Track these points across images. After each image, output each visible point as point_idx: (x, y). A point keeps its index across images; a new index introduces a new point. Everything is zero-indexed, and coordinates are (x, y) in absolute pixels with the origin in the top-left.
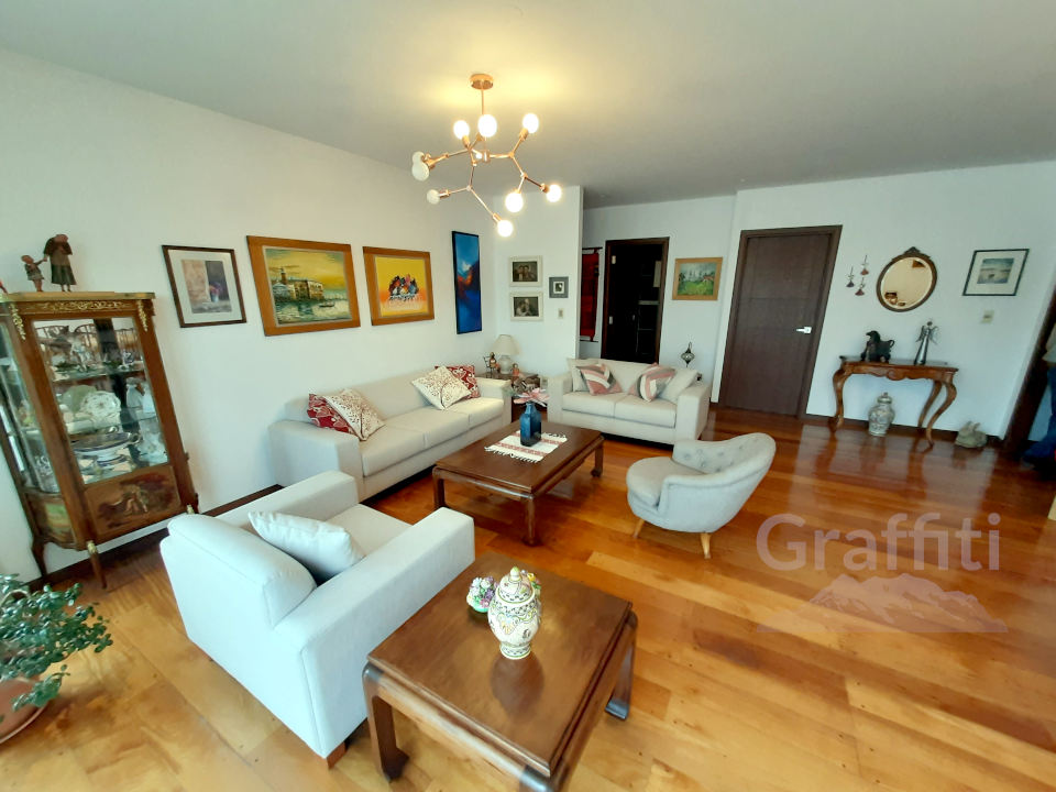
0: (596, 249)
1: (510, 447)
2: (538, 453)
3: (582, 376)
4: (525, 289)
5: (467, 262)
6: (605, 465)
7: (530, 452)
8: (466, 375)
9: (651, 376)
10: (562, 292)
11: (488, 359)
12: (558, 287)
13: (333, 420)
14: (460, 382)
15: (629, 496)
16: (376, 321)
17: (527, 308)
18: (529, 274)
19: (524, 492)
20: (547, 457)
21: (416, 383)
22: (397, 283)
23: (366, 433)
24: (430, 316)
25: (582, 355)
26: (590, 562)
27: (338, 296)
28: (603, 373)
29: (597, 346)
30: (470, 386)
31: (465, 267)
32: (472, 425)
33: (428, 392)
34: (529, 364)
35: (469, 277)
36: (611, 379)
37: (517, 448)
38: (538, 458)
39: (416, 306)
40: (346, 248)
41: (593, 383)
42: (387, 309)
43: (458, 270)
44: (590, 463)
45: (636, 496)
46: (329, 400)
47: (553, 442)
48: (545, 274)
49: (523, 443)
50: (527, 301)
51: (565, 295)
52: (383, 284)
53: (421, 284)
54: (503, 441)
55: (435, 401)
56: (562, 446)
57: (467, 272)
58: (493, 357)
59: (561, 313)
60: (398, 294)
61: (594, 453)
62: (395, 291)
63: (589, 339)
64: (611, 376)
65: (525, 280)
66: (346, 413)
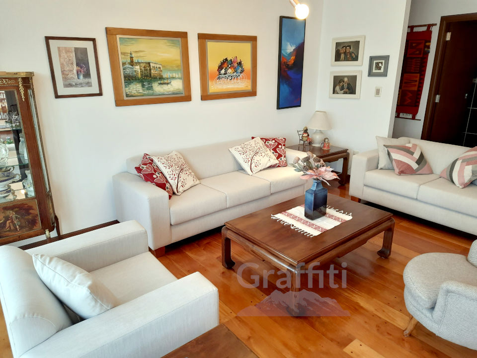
0: (429, 26)
1: (294, 217)
2: (317, 228)
3: (389, 154)
4: (346, 68)
5: (292, 44)
6: (394, 246)
7: (311, 225)
8: (277, 146)
9: (467, 161)
10: (382, 70)
11: (302, 132)
12: (378, 65)
13: (154, 176)
14: (270, 153)
16: (205, 97)
17: (346, 86)
18: (351, 54)
19: (291, 265)
20: (325, 233)
21: (233, 150)
22: (225, 64)
23: (181, 189)
24: (253, 93)
25: (396, 133)
26: (348, 350)
27: (174, 75)
28: (412, 153)
29: (418, 125)
30: (279, 156)
31: (290, 48)
32: (273, 191)
33: (241, 159)
34: (340, 139)
35: (293, 58)
36: (421, 160)
37: (299, 220)
38: (316, 233)
39: (242, 84)
40: (183, 35)
41: (399, 162)
42: (215, 87)
43: (282, 52)
44: (377, 242)
46: (155, 160)
47: (337, 219)
48: (366, 53)
49: (307, 215)
50: (346, 79)
51: (385, 74)
52: (213, 64)
53: (247, 65)
54: (290, 211)
55: (246, 167)
56: (344, 224)
57: (291, 54)
58: (306, 131)
59: (378, 92)
60: (225, 74)
61: (382, 234)
62: (223, 71)
63: (410, 116)
64: (422, 157)
65: (346, 59)
66: (166, 172)
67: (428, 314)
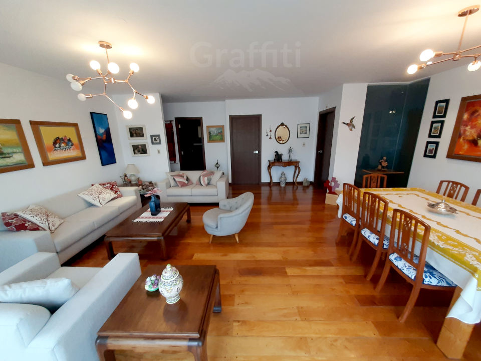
0: (171, 121)
1: (146, 218)
2: (161, 218)
3: (174, 179)
4: (138, 141)
5: (102, 128)
6: (192, 217)
7: (157, 218)
8: (112, 187)
9: (204, 176)
10: (158, 141)
11: (123, 177)
12: (155, 139)
13: (26, 225)
14: (109, 191)
15: (205, 226)
16: (46, 163)
17: (141, 150)
18: (139, 134)
19: (158, 236)
20: (166, 218)
21: (81, 195)
22: (57, 141)
23: (53, 228)
24: (83, 158)
25: (172, 170)
26: (194, 258)
27: (15, 150)
28: (184, 177)
29: (178, 165)
30: (116, 192)
31: (101, 131)
32: (121, 211)
33: (90, 199)
34: (146, 177)
35: (105, 136)
36: (188, 179)
37: (150, 218)
38: (162, 220)
39: (73, 153)
40: (17, 123)
41: (179, 182)
42: (53, 156)
43: (97, 133)
44: (185, 217)
45: (208, 226)
46: (20, 214)
47: (167, 211)
48: (148, 133)
49: (152, 215)
50: (140, 147)
51: (160, 143)
52: (48, 141)
53: (75, 140)
54: (141, 216)
55: (96, 203)
56: (171, 212)
57: (103, 133)
58: (126, 176)
59: (159, 152)
60: (60, 147)
61: (186, 214)
62: (57, 145)
63: (174, 162)
64: (187, 178)
65: (137, 136)
66: (36, 220)
67: (216, 230)
